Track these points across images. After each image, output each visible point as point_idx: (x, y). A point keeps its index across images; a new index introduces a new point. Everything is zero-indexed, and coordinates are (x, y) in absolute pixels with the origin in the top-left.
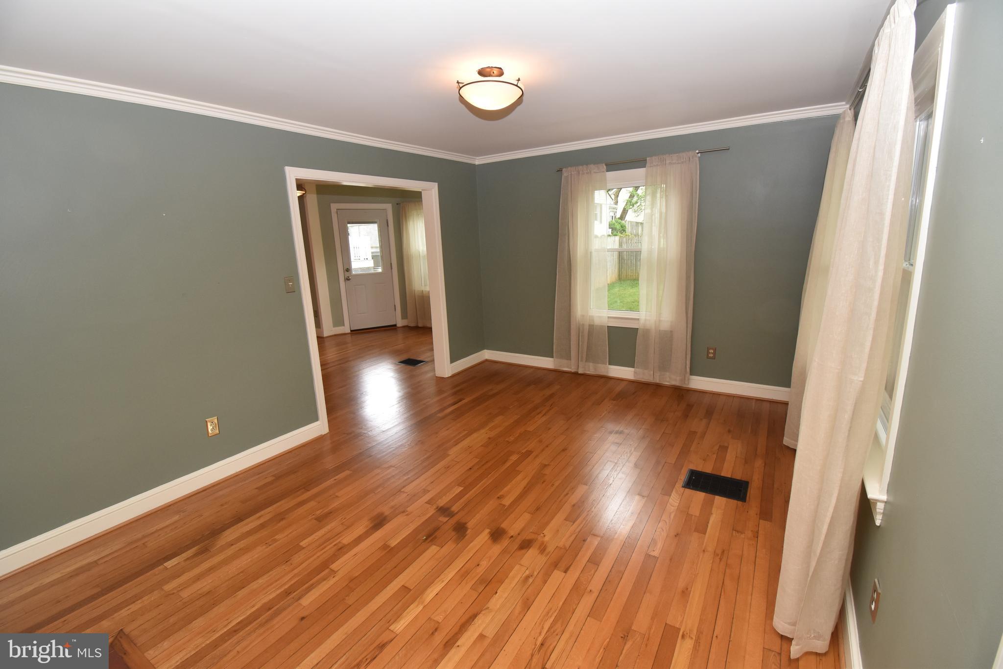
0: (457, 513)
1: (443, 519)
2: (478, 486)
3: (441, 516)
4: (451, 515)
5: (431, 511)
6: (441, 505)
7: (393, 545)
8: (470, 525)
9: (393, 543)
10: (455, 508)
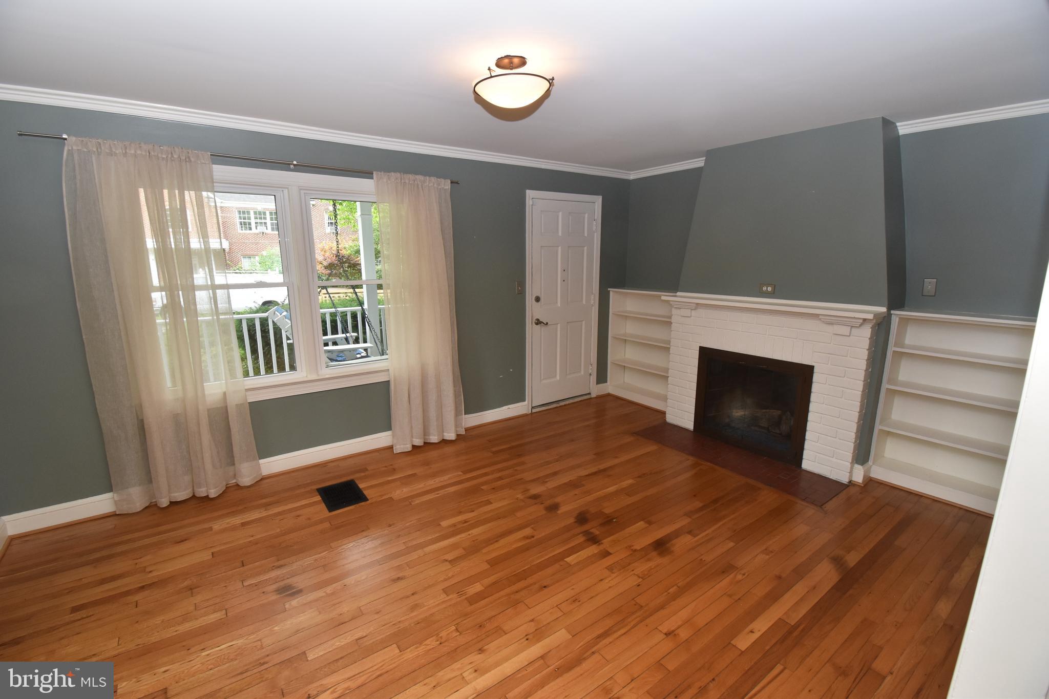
0: (581, 533)
1: (596, 532)
2: (547, 557)
3: (596, 535)
4: (586, 533)
5: (606, 542)
6: (594, 546)
7: (642, 523)
8: (572, 520)
9: (641, 524)
10: (581, 539)
